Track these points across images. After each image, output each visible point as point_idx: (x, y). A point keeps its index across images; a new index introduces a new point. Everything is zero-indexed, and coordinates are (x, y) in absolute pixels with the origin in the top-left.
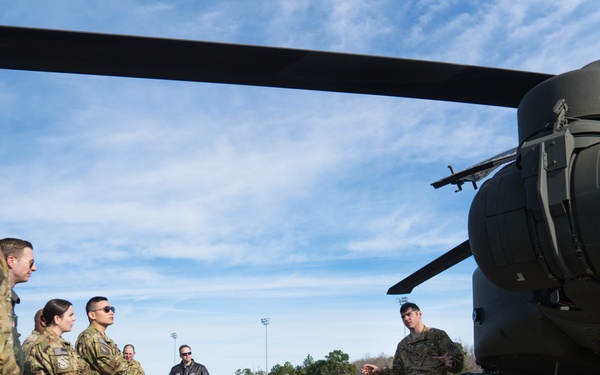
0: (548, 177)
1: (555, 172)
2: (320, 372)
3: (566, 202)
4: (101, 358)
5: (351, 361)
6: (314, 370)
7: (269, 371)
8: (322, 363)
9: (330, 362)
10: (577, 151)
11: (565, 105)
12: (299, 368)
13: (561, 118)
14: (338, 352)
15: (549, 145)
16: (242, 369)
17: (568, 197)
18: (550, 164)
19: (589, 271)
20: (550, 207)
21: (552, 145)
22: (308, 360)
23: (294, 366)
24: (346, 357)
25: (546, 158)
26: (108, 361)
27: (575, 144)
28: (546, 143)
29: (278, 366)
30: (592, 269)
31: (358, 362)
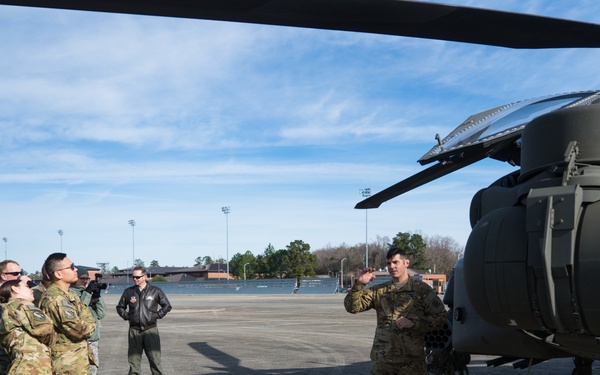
0: (553, 236)
1: (561, 232)
2: (281, 261)
3: (569, 267)
4: (66, 323)
5: (311, 251)
6: (275, 260)
7: (230, 260)
8: (283, 252)
9: (291, 252)
10: (585, 205)
11: (577, 148)
12: (260, 257)
13: (571, 166)
14: (299, 242)
15: (557, 201)
16: (202, 257)
17: (572, 263)
18: (557, 223)
19: (582, 331)
20: (552, 269)
21: (560, 201)
22: (269, 249)
23: (255, 255)
24: (307, 247)
25: (553, 215)
26: (74, 326)
27: (584, 197)
28: (554, 197)
29: (238, 254)
30: (586, 327)
31: (319, 252)
